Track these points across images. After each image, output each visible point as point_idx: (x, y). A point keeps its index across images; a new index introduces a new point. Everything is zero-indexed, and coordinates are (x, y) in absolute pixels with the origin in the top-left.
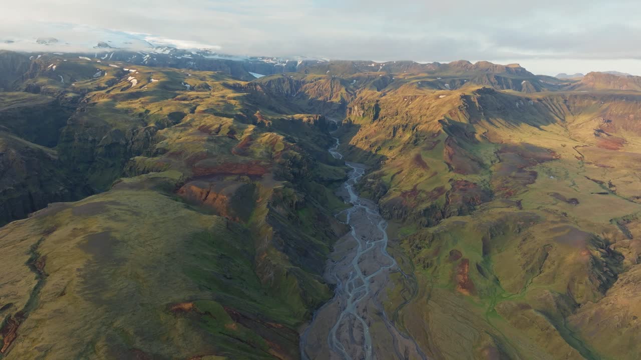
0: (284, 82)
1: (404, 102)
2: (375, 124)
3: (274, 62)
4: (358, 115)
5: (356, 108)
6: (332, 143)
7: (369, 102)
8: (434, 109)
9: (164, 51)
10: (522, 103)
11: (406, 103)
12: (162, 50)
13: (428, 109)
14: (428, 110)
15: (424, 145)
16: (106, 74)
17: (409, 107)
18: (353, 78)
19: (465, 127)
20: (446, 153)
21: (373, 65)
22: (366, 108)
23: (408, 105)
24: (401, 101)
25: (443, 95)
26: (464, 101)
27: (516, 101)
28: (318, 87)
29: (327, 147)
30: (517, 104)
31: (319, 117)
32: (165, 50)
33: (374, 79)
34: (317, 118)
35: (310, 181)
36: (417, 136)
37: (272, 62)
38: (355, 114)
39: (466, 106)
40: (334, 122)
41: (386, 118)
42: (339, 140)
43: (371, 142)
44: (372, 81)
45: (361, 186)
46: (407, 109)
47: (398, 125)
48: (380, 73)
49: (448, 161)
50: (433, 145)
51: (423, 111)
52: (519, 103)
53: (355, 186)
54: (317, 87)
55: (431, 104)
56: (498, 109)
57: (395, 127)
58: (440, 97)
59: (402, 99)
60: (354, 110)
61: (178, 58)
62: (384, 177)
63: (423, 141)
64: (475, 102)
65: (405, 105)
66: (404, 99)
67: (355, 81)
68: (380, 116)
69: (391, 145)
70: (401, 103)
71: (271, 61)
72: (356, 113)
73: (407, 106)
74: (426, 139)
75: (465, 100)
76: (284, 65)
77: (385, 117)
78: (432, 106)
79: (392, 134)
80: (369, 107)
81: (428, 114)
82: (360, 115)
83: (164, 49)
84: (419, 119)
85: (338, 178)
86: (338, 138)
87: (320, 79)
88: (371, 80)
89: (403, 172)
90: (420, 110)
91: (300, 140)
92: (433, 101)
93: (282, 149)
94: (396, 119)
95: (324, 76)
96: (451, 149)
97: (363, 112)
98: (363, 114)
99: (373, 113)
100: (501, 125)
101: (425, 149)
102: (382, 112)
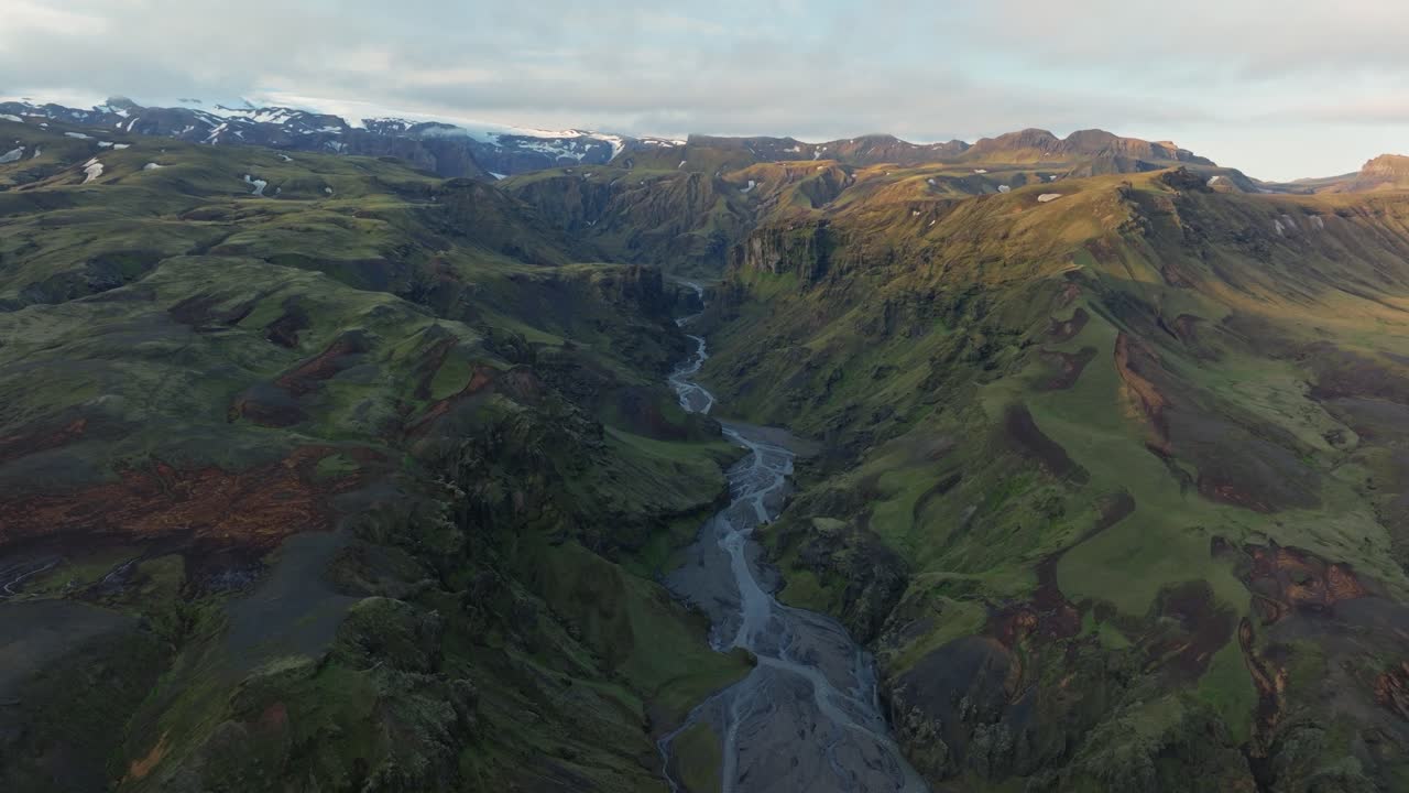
0: (566, 188)
1: (911, 222)
2: (818, 292)
3: (556, 150)
4: (762, 266)
5: (757, 245)
6: (682, 351)
7: (798, 226)
8: (1030, 235)
9: (277, 117)
10: (1292, 223)
11: (920, 223)
12: (272, 117)
13: (1005, 237)
14: (1007, 242)
15: (1032, 370)
16: (38, 153)
17: (931, 235)
18: (747, 178)
19: (1155, 298)
20: (1132, 401)
21: (797, 149)
22: (788, 245)
23: (926, 229)
24: (900, 219)
25: (1048, 192)
26: (1135, 209)
27: (1273, 217)
28: (654, 199)
29: (666, 368)
30: (1279, 227)
31: (643, 271)
32: (279, 117)
33: (801, 177)
34: (633, 274)
35: (556, 544)
36: (986, 332)
37: (551, 149)
38: (753, 263)
39: (1144, 224)
40: (693, 289)
41: (853, 273)
42: (707, 344)
43: (809, 351)
44: (799, 183)
45: (787, 541)
46: (925, 243)
47: (902, 293)
48: (818, 162)
49: (1157, 439)
50: (1069, 369)
51: (989, 247)
52: (1284, 224)
53: (757, 536)
54: (651, 198)
55: (1015, 222)
56: (1239, 240)
57: (892, 300)
58: (1040, 198)
59: (905, 211)
60: (752, 252)
61: (306, 132)
62: (881, 508)
63: (1015, 351)
64: (1168, 214)
65: (917, 229)
66: (912, 210)
67: (751, 183)
68: (835, 268)
69: (881, 363)
70: (903, 223)
71: (548, 148)
72: (757, 264)
73: (922, 234)
74: (1029, 343)
75: (1136, 204)
76: (580, 156)
77: (849, 270)
78: (1021, 227)
79: (881, 326)
80: (799, 242)
81: (1008, 255)
82: (769, 267)
83: (278, 113)
84: (976, 273)
85: (689, 503)
86: (704, 336)
87: (660, 179)
88: (793, 180)
89: (963, 486)
90: (977, 242)
91: (568, 346)
92: (1018, 211)
93: (458, 389)
94: (891, 277)
95: (670, 172)
96: (1148, 385)
97: (777, 257)
98: (780, 263)
99: (812, 258)
100: (1266, 292)
101: (1037, 385)
102: (841, 256)
